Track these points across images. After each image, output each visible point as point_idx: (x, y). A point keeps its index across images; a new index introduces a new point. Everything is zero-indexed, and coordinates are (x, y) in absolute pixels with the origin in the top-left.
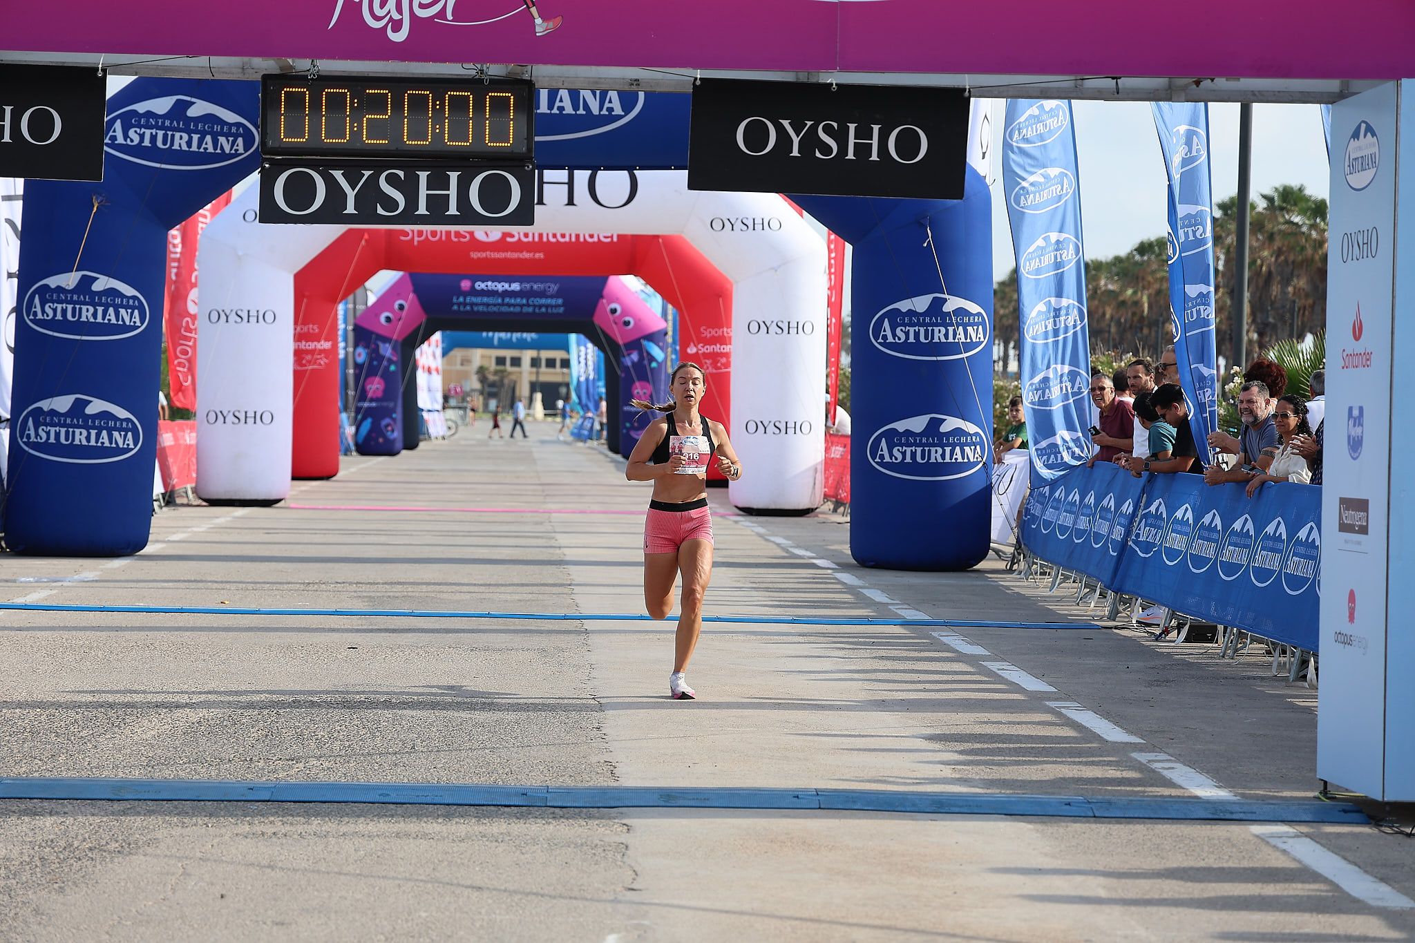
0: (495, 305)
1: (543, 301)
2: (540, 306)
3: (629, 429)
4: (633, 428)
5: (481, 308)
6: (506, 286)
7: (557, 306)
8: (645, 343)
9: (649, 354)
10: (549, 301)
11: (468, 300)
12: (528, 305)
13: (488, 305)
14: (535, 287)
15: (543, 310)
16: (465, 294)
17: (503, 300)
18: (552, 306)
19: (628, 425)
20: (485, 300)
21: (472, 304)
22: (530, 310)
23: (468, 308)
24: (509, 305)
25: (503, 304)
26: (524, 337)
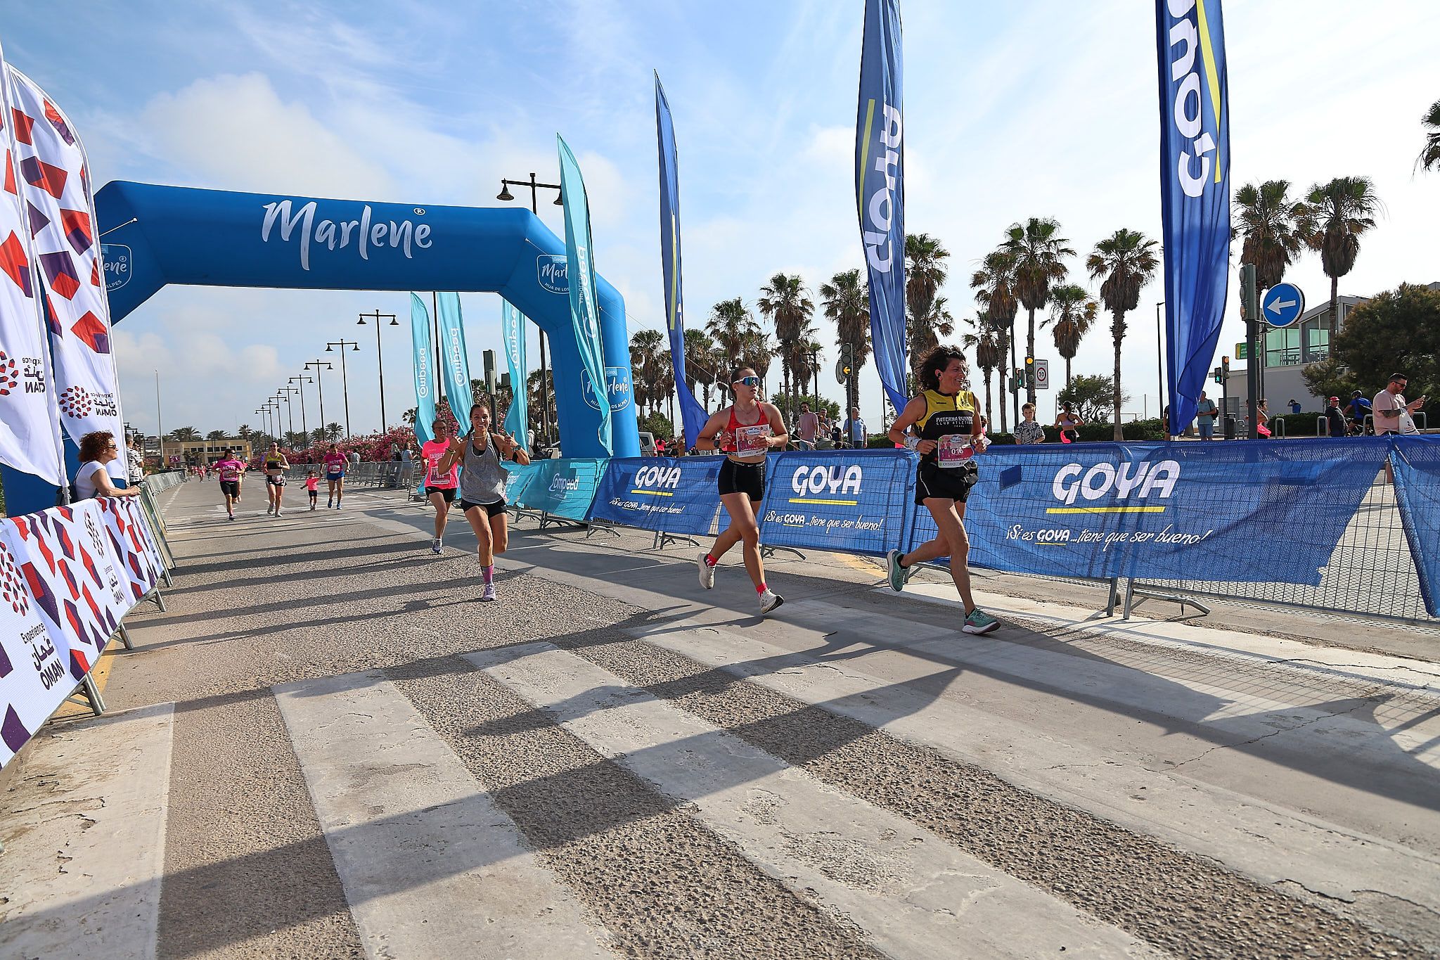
26: (394, 243)
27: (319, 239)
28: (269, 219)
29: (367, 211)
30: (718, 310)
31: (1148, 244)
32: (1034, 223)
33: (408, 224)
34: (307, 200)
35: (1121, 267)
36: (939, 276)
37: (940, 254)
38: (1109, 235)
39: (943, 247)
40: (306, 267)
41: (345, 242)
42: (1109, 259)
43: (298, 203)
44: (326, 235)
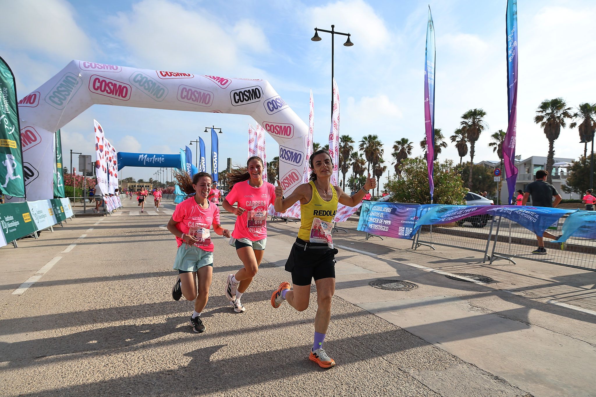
26: (158, 161)
27: (147, 160)
28: (140, 158)
29: (155, 156)
31: (411, 143)
32: (370, 136)
33: (161, 158)
34: (146, 154)
35: (403, 149)
36: (351, 147)
37: (352, 142)
38: (400, 140)
39: (353, 140)
40: (145, 164)
41: (151, 161)
42: (400, 147)
43: (144, 155)
44: (148, 159)
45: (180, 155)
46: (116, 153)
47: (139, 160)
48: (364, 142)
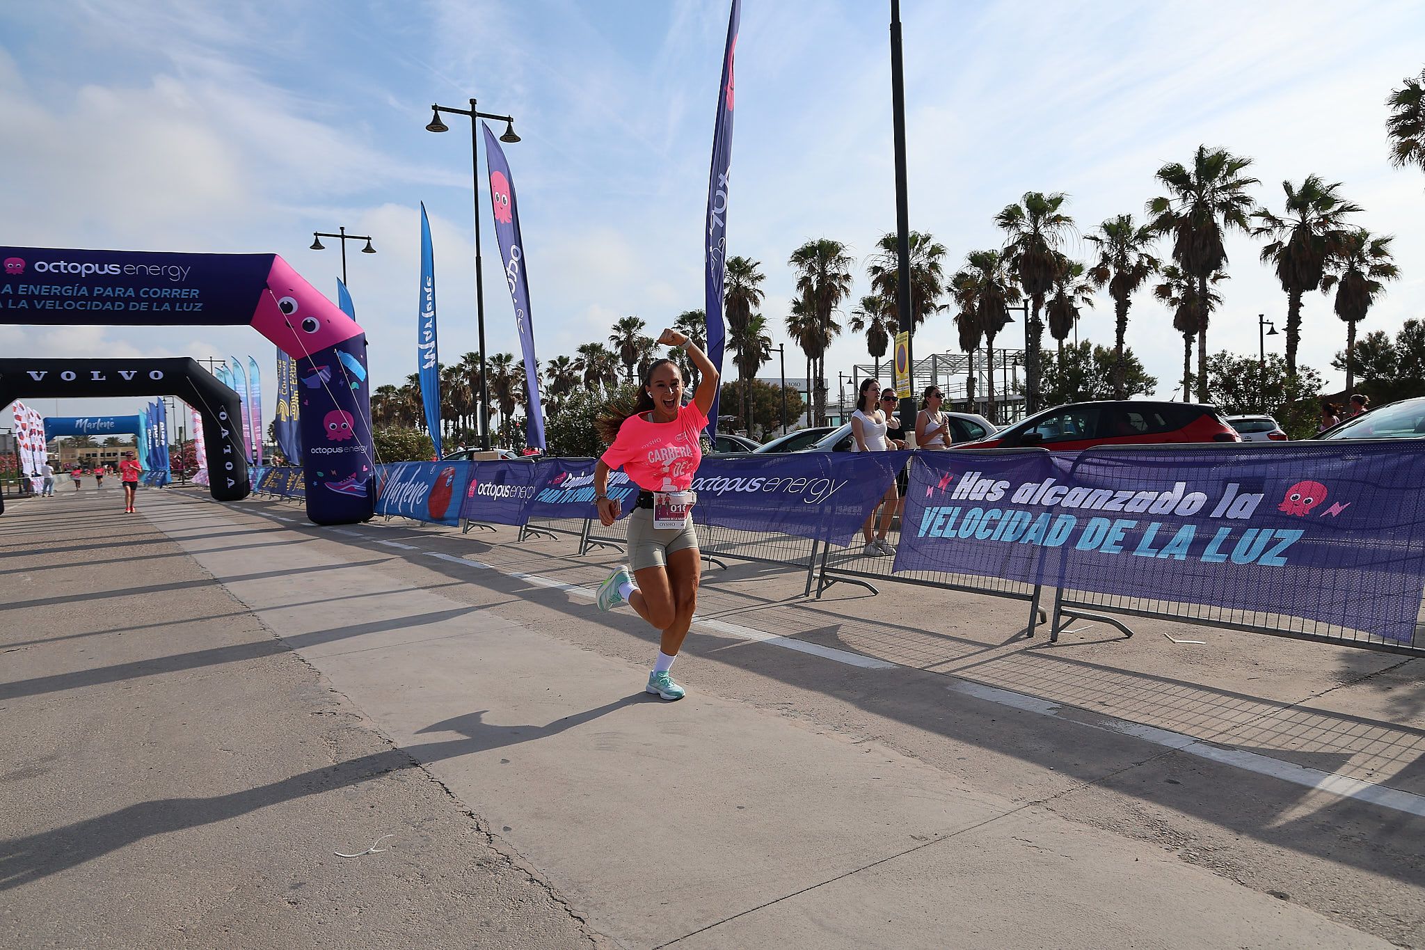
0: (76, 299)
1: (165, 292)
2: (161, 301)
3: (321, 481)
4: (329, 477)
5: (49, 305)
6: (95, 268)
7: (189, 301)
8: (338, 354)
9: (346, 369)
10: (176, 292)
11: (21, 289)
12: (139, 299)
13: (62, 299)
14: (149, 270)
15: (167, 306)
16: (15, 280)
17: (91, 291)
18: (182, 301)
19: (320, 474)
20: (56, 289)
21: (30, 298)
22: (143, 306)
23: (23, 304)
24: (103, 299)
25: (91, 298)
26: (105, 426)
27: (88, 426)
28: (77, 424)
29: (99, 420)
30: (409, 378)
33: (109, 421)
34: (85, 418)
40: (85, 431)
41: (94, 426)
43: (84, 419)
44: (90, 425)
45: (138, 416)
46: (41, 422)
47: (76, 427)
48: (491, 366)
